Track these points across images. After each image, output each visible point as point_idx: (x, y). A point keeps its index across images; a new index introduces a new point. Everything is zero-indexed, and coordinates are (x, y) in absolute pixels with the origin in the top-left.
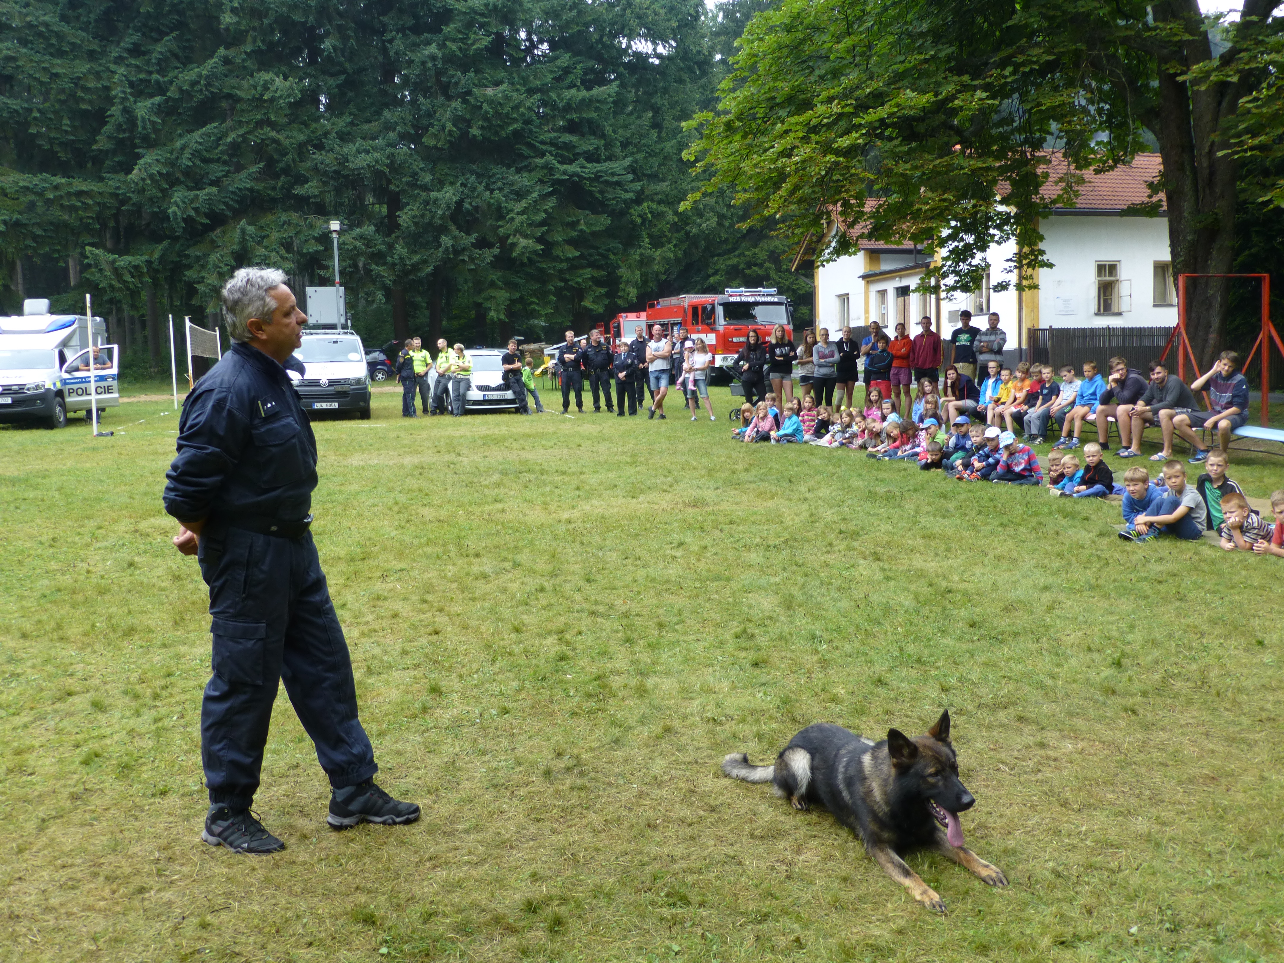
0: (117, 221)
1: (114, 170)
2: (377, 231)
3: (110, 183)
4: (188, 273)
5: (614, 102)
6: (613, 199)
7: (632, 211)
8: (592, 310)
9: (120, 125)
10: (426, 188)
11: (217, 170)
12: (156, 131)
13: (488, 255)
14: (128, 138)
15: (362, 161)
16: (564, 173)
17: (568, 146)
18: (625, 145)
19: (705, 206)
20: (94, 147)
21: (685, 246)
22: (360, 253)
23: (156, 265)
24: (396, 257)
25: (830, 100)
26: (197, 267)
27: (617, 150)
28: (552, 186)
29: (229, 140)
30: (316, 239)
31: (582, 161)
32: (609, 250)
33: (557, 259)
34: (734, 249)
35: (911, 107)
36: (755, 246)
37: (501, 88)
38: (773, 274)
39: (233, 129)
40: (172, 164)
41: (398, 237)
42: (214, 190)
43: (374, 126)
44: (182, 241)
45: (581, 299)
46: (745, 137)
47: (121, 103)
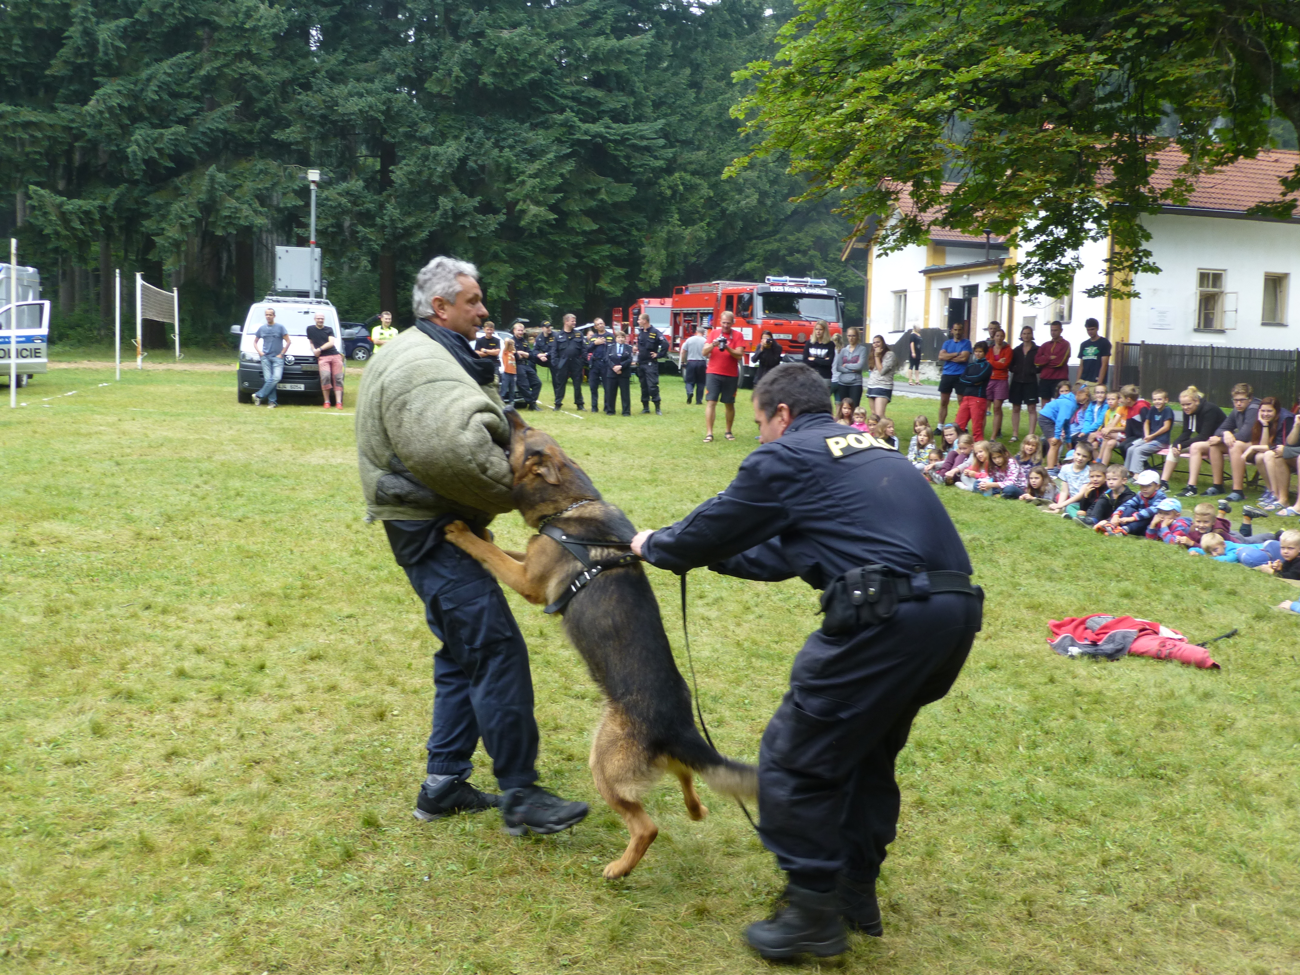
0: (70, 160)
1: (69, 101)
2: (367, 187)
3: (63, 114)
4: (146, 223)
5: (647, 55)
6: (641, 166)
7: (661, 181)
8: (608, 293)
9: (78, 49)
10: (426, 141)
11: (186, 107)
12: (119, 58)
13: (493, 222)
14: (87, 64)
15: (353, 106)
16: (586, 133)
17: (593, 103)
18: (657, 105)
19: (746, 180)
20: (47, 72)
21: (720, 225)
22: (345, 212)
23: (109, 212)
24: (386, 218)
25: (913, 55)
26: (157, 217)
27: (648, 110)
28: (572, 146)
29: (203, 73)
30: (294, 191)
31: (607, 120)
32: (632, 225)
33: (572, 231)
34: (775, 232)
35: (1011, 68)
36: (799, 230)
37: (519, 30)
38: (817, 263)
39: (209, 60)
40: (135, 96)
41: (390, 195)
42: (181, 129)
43: (370, 67)
44: (141, 186)
45: (597, 279)
46: (806, 93)
47: (81, 23)
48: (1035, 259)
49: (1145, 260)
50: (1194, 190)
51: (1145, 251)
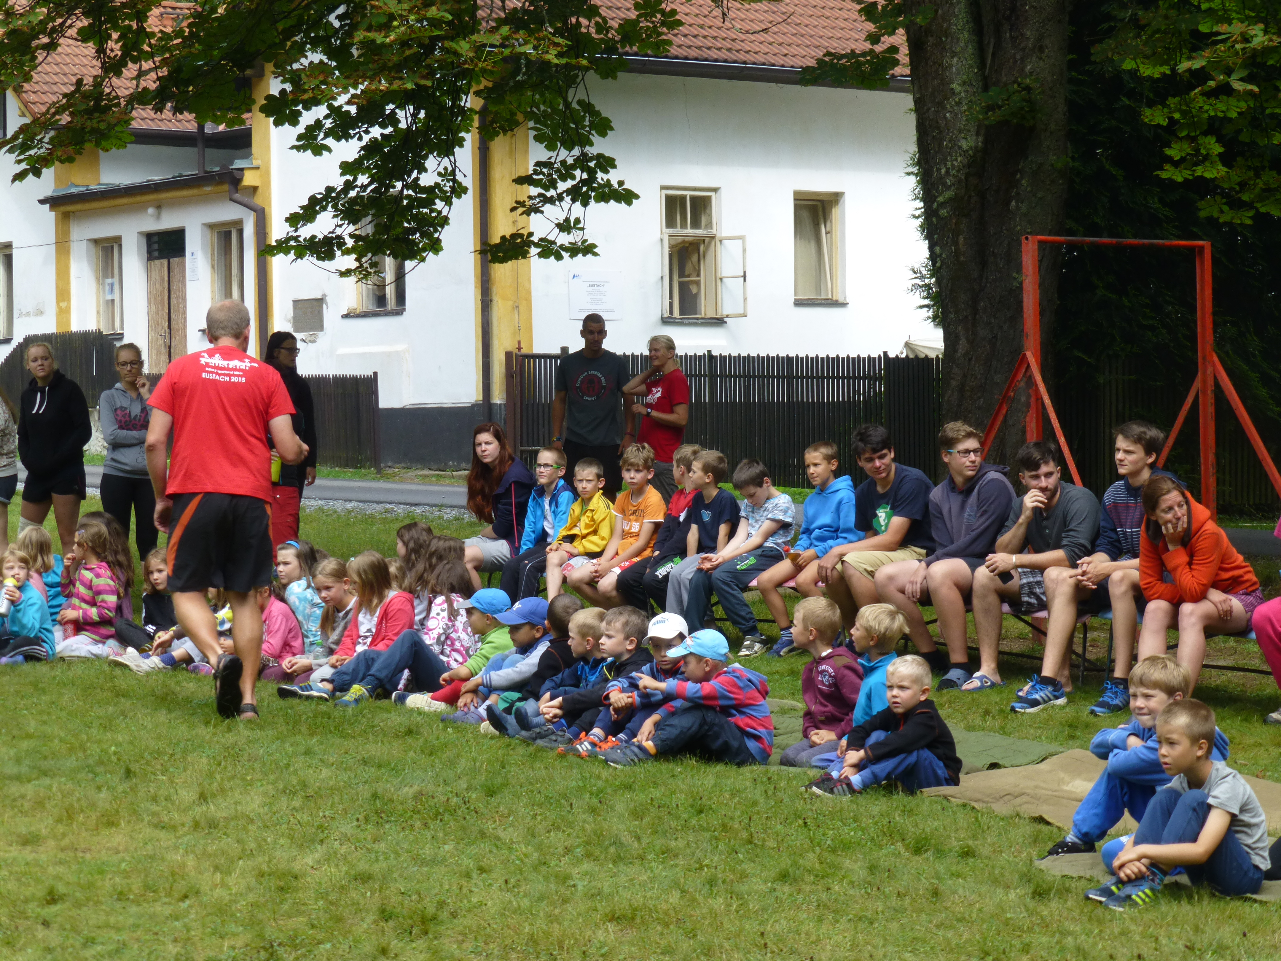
48: (363, 179)
49: (601, 176)
50: (680, 23)
51: (600, 156)
